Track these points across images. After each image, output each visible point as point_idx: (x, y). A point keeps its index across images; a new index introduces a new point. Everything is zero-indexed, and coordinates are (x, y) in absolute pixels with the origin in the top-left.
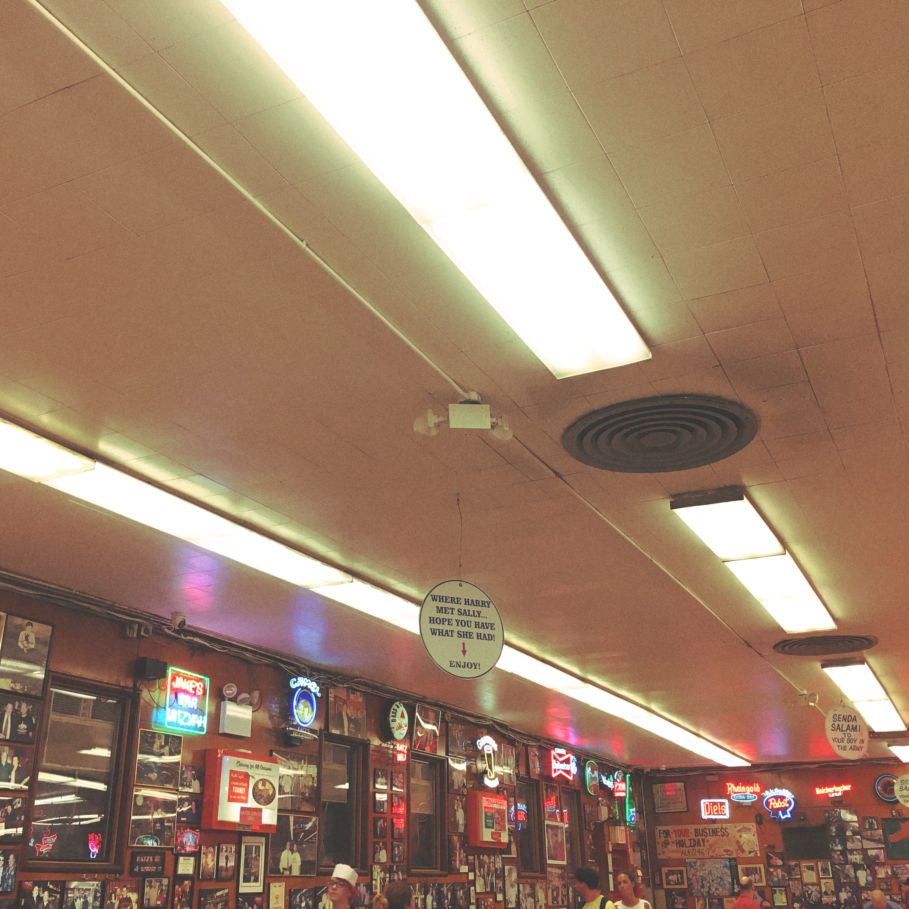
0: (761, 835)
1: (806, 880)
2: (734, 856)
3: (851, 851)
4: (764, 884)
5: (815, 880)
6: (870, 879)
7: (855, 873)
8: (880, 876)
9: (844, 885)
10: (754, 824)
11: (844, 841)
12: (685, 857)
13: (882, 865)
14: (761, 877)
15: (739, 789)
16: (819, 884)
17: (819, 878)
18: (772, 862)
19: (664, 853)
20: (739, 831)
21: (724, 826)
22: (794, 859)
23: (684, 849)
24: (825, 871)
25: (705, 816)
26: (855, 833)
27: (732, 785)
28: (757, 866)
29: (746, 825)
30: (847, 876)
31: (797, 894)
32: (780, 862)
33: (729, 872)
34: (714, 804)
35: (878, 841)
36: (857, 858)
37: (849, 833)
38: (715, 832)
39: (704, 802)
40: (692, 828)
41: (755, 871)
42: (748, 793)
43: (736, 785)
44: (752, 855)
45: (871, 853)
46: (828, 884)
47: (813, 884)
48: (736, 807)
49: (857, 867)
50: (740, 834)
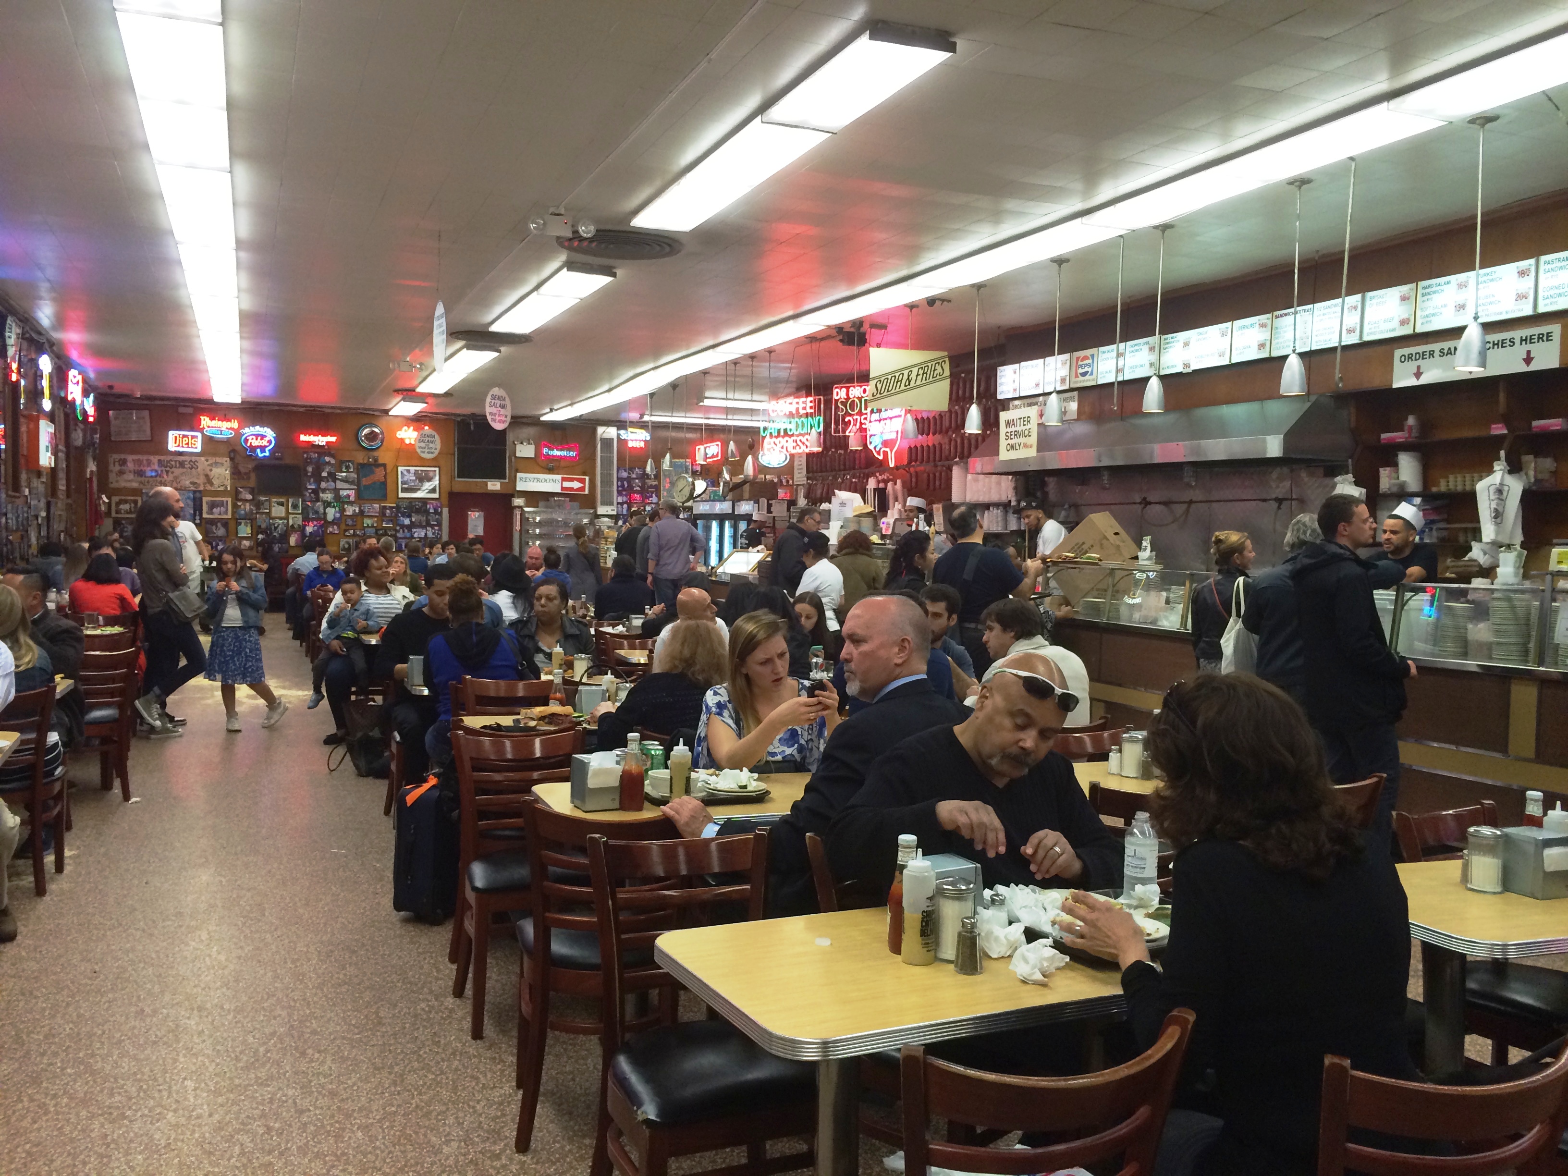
1: (273, 514)
2: (201, 488)
4: (230, 516)
5: (283, 515)
7: (325, 509)
8: (348, 513)
9: (313, 519)
10: (228, 459)
12: (142, 486)
14: (227, 510)
15: (215, 423)
17: (288, 513)
19: (117, 481)
20: (211, 465)
21: (194, 459)
22: (265, 495)
23: (143, 479)
24: (295, 506)
25: (172, 447)
27: (207, 419)
28: (224, 499)
29: (219, 460)
30: (317, 512)
31: (264, 526)
32: (249, 497)
33: (191, 503)
34: (184, 436)
35: (352, 483)
38: (182, 464)
39: (172, 434)
40: (155, 459)
41: (221, 504)
42: (224, 429)
43: (212, 419)
44: (222, 489)
45: (344, 493)
46: (296, 520)
47: (281, 518)
48: (209, 441)
49: (327, 504)
50: (210, 468)
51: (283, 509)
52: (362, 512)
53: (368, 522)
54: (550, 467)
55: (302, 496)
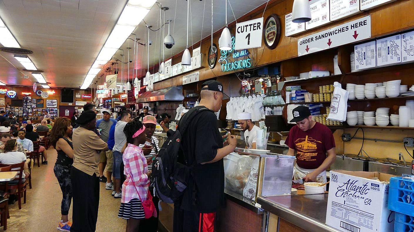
0: (6, 101)
1: (15, 111)
3: (28, 105)
6: (32, 111)
9: (25, 112)
11: (27, 103)
13: (35, 108)
16: (19, 112)
18: (8, 107)
24: (21, 109)
26: (30, 102)
36: (29, 107)
37: (28, 102)
49: (29, 109)
51: (18, 110)
52: (37, 111)
53: (39, 113)
54: (85, 100)
55: (23, 107)
